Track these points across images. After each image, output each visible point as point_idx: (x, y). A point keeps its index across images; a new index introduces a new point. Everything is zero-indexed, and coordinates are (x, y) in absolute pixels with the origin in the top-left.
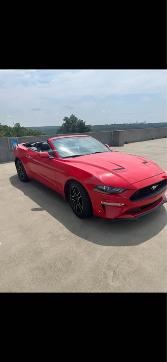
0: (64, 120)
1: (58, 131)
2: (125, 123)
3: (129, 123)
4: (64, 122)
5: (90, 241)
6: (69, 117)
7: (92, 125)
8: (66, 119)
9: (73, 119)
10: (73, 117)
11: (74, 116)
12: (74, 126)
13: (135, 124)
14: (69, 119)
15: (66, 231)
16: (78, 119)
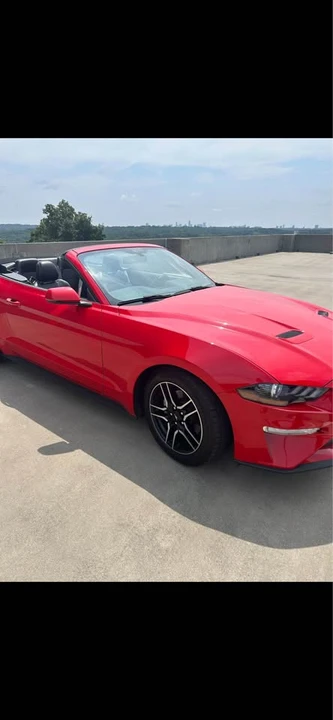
0: (45, 212)
1: (33, 235)
2: (168, 224)
3: (174, 226)
4: (45, 216)
5: (243, 538)
6: (56, 206)
7: (105, 226)
8: (49, 209)
9: (65, 209)
10: (64, 205)
11: (67, 204)
12: (67, 226)
13: (185, 227)
14: (56, 211)
15: (165, 514)
16: (77, 211)
